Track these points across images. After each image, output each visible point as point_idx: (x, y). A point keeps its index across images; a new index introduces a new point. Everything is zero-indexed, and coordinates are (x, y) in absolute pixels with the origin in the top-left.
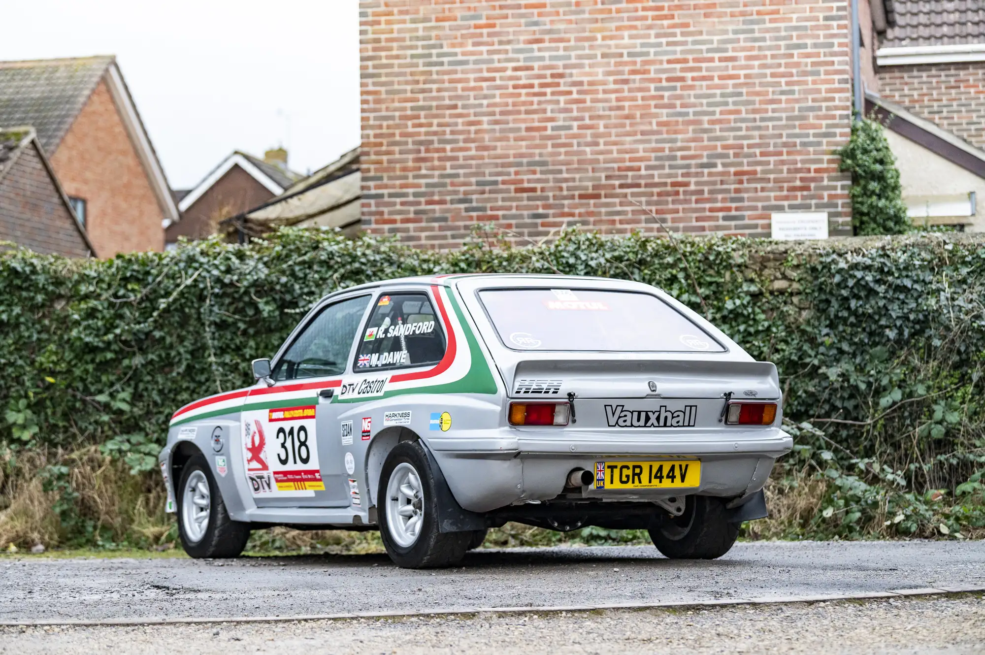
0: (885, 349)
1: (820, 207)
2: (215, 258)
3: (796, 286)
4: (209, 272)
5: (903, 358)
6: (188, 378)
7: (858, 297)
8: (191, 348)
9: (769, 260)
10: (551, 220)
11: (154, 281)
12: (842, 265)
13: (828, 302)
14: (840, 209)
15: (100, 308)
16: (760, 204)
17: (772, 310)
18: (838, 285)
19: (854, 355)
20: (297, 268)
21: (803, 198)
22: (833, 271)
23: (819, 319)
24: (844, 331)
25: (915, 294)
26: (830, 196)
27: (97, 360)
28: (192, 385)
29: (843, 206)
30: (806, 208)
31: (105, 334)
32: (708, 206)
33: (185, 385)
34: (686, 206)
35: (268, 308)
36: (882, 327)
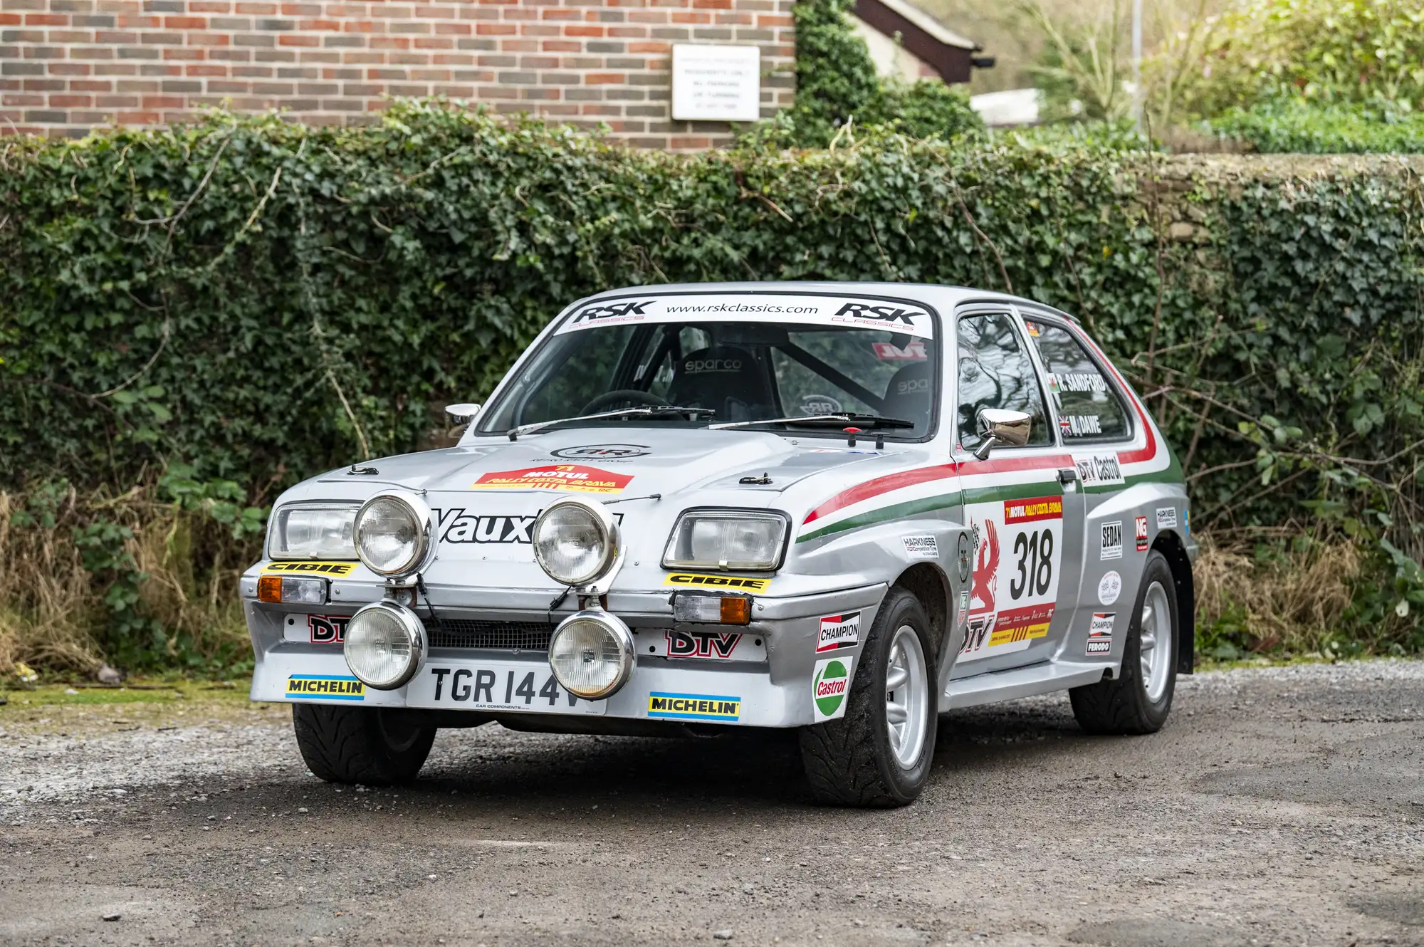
0: (1339, 340)
1: (745, 36)
2: (295, 152)
3: (1203, 233)
4: (295, 175)
5: (1368, 355)
6: (245, 362)
7: (1304, 256)
8: (256, 309)
9: (1164, 189)
10: (296, 33)
11: (194, 187)
12: (1283, 204)
13: (1256, 262)
14: (776, 42)
15: (96, 231)
16: (649, 27)
17: (1167, 271)
18: (1277, 236)
19: (1296, 349)
20: (446, 174)
21: (720, 20)
22: (1266, 212)
23: (1238, 288)
24: (1285, 310)
25: (1384, 255)
26: (763, 20)
27: (89, 325)
28: (257, 374)
29: (782, 37)
30: (723, 36)
31: (103, 280)
32: (563, 24)
33: (240, 373)
34: (528, 23)
35: (412, 245)
36: (1337, 304)
